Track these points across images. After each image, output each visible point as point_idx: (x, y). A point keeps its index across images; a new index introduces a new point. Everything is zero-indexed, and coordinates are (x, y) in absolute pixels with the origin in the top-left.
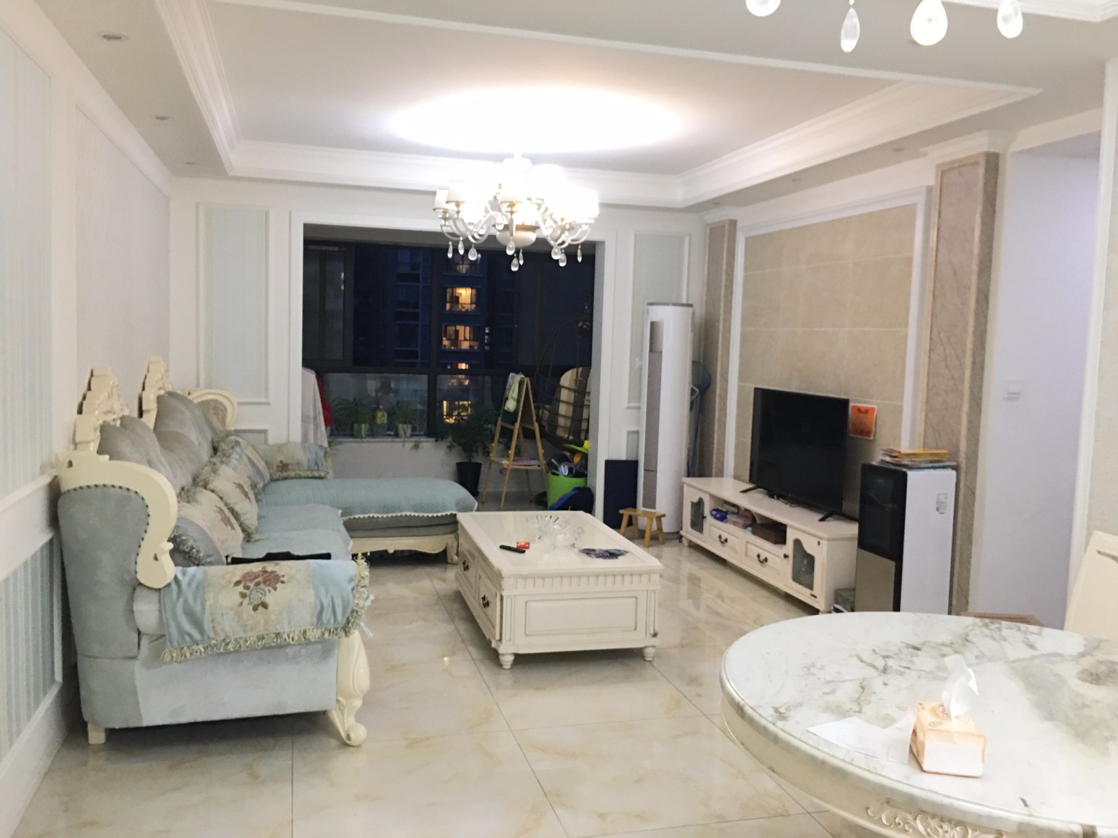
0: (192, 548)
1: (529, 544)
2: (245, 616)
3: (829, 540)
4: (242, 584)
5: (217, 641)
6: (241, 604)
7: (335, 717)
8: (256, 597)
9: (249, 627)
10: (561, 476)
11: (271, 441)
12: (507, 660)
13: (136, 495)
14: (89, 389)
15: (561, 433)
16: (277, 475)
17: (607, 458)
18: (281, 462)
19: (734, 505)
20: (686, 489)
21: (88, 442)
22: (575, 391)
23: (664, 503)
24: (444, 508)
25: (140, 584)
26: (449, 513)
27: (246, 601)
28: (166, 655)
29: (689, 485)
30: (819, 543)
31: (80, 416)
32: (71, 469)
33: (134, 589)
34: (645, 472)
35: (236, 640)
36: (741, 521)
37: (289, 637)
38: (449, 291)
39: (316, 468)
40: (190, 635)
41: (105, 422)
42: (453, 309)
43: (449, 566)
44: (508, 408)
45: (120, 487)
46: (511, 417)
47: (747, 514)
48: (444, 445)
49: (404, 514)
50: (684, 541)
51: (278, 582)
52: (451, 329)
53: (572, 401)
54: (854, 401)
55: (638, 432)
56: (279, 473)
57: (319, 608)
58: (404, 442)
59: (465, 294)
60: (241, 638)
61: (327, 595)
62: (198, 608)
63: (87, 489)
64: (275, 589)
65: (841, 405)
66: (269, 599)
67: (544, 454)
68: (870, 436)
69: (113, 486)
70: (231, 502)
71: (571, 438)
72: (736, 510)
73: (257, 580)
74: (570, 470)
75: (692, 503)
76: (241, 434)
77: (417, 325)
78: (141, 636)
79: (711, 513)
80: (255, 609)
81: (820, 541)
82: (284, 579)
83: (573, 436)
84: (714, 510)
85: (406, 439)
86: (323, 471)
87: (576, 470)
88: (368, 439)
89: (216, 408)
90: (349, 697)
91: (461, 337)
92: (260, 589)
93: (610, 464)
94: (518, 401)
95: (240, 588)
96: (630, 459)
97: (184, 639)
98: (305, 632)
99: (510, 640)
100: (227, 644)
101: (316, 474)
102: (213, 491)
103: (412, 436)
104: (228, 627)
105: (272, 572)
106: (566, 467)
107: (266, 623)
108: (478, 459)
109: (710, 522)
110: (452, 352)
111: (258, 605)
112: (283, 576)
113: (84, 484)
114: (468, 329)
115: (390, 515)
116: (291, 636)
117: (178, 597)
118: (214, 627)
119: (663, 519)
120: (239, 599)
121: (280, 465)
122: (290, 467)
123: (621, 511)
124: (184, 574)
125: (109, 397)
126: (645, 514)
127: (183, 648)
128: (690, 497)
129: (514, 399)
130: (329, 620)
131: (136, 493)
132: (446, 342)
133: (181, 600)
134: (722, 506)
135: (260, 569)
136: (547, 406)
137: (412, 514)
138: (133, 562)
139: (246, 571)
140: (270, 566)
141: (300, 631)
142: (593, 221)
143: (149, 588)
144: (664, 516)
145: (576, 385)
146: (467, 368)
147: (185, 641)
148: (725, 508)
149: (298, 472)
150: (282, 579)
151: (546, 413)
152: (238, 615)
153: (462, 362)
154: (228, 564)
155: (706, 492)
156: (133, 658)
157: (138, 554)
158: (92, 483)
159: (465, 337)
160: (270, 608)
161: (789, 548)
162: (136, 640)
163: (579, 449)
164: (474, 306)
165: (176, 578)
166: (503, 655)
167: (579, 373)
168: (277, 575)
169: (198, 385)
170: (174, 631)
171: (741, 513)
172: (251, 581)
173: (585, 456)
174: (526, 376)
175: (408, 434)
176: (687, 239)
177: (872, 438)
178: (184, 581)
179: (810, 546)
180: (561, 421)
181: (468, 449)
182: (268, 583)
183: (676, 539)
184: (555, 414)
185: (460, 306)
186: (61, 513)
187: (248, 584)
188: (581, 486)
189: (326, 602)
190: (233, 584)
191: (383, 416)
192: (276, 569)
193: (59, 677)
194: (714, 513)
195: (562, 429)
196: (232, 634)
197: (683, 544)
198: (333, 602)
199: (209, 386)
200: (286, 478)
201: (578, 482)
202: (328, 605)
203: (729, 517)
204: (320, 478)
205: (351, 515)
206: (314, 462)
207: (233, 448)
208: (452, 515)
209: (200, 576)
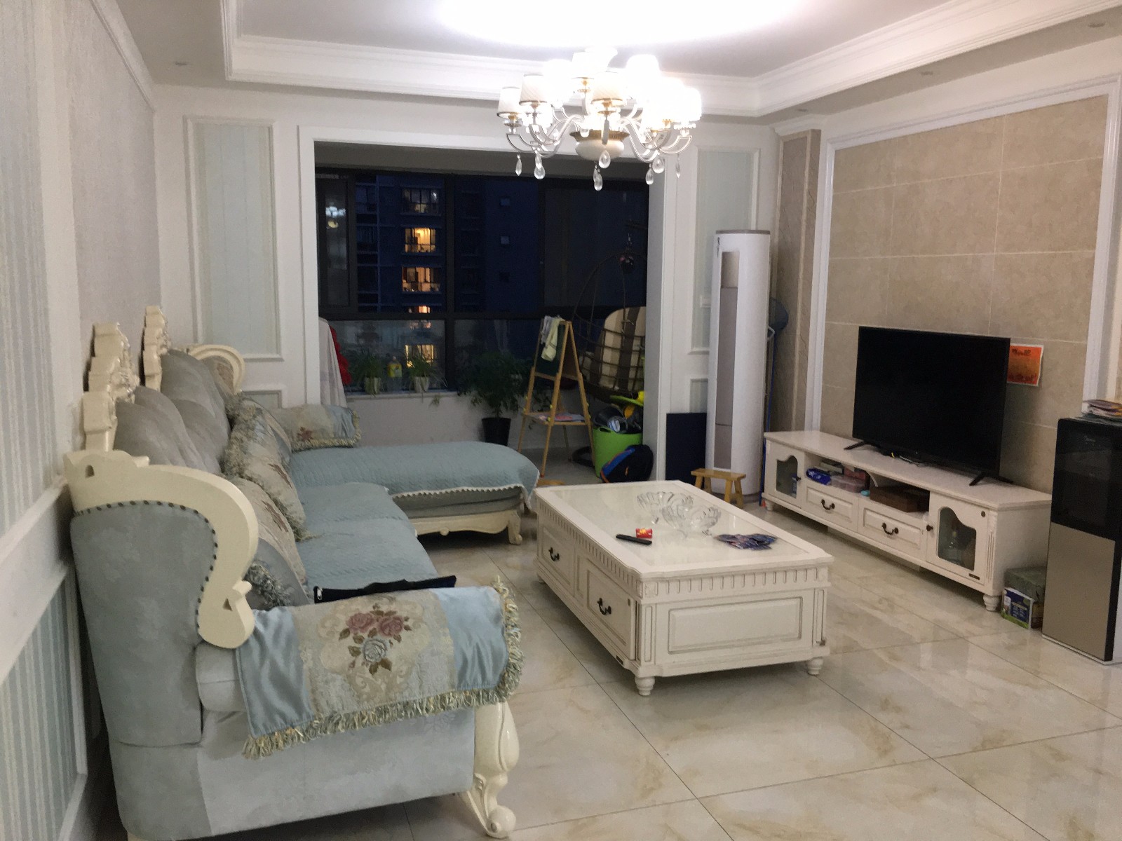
0: (266, 579)
1: (651, 531)
2: (359, 681)
3: (999, 510)
4: (352, 635)
5: (320, 719)
6: (353, 664)
7: (472, 799)
8: (374, 653)
9: (365, 696)
10: (613, 432)
11: (285, 404)
12: (647, 684)
13: (196, 517)
14: (93, 354)
15: (606, 383)
16: (299, 445)
17: (669, 412)
18: (302, 429)
19: (837, 464)
20: (769, 445)
21: (102, 432)
22: (621, 335)
23: (741, 461)
24: (506, 480)
25: (203, 642)
26: (512, 486)
27: (360, 659)
28: (250, 747)
29: (773, 441)
30: (983, 514)
31: (87, 393)
32: (91, 478)
33: (194, 649)
34: (716, 427)
35: (347, 716)
36: (853, 484)
37: (422, 709)
38: (408, 231)
39: (344, 435)
40: (283, 716)
41: (118, 399)
42: (413, 251)
43: (510, 547)
44: (547, 356)
45: (171, 505)
46: (551, 366)
47: (857, 475)
48: (467, 399)
49: (460, 489)
50: (768, 505)
51: (400, 630)
52: (411, 271)
53: (619, 347)
54: (1016, 341)
55: (706, 381)
56: (300, 442)
57: (460, 663)
58: (422, 397)
59: (424, 235)
60: (354, 713)
61: (470, 644)
62: (292, 675)
63: (120, 508)
64: (399, 639)
65: (1001, 346)
66: (392, 655)
67: (589, 408)
68: (1035, 383)
69: (159, 503)
70: (273, 490)
71: (617, 388)
72: (840, 470)
73: (371, 628)
74: (622, 425)
75: (779, 462)
76: (254, 397)
77: (376, 268)
78: (205, 713)
79: (807, 474)
80: (373, 670)
81: (986, 511)
82: (409, 623)
83: (619, 386)
84: (811, 470)
85: (425, 394)
86: (353, 439)
87: (629, 426)
88: (381, 396)
89: (219, 367)
90: (491, 772)
91: (421, 279)
92: (377, 640)
93: (671, 418)
94: (558, 348)
95: (349, 641)
96: (693, 412)
97: (273, 720)
98: (443, 698)
99: (650, 661)
100: (337, 723)
101: (344, 442)
102: (250, 479)
103: (431, 389)
104: (336, 696)
105: (390, 613)
106: (617, 422)
107: (389, 689)
108: (505, 414)
109: (806, 486)
110: (411, 295)
111: (377, 664)
112: (407, 619)
113: (113, 500)
114: (428, 270)
115: (443, 491)
116: (425, 706)
117: (262, 663)
118: (315, 700)
119: (742, 481)
120: (348, 657)
121: (301, 432)
122: (313, 436)
123: (693, 473)
124: (265, 622)
125: (122, 365)
126: (717, 474)
127: (274, 733)
128: (776, 453)
129: (553, 346)
130: (475, 680)
131: (196, 512)
132: (405, 285)
133: (267, 662)
134: (820, 465)
135: (370, 609)
136: (589, 353)
137: (470, 489)
138: (193, 611)
139: (352, 614)
140: (385, 603)
141: (437, 696)
142: (694, 126)
143: (221, 649)
144: (744, 477)
145: (623, 328)
146: (429, 312)
147: (276, 725)
148: (825, 467)
149: (323, 441)
150: (405, 623)
151: (588, 361)
152: (350, 680)
153: (422, 305)
154: (317, 601)
155: (800, 449)
156: (194, 744)
157: (199, 601)
158: (126, 499)
159: (425, 279)
160: (394, 668)
161: (933, 517)
162: (199, 720)
163: (633, 401)
164: (433, 247)
165: (256, 633)
166: (642, 679)
167: (626, 315)
168: (398, 619)
169: (196, 340)
170: (258, 709)
171: (846, 472)
172: (363, 629)
173: (639, 410)
174: (567, 318)
175: (426, 387)
176: (756, 155)
177: (1037, 385)
178: (268, 635)
179: (967, 516)
180: (606, 370)
181: (493, 403)
182: (387, 631)
183: (754, 501)
184: (598, 361)
185: (419, 247)
186: (77, 543)
187: (360, 634)
188: (637, 444)
189: (469, 655)
190: (338, 636)
191: (397, 368)
192: (393, 607)
193: (82, 767)
194: (812, 473)
195: (607, 378)
196: (341, 708)
197: (766, 508)
198: (479, 652)
199: (209, 340)
200: (309, 449)
201: (632, 439)
202: (473, 659)
203: (833, 478)
204: (349, 447)
205: (397, 492)
206: (341, 428)
207: (254, 417)
208: (516, 487)
209: (288, 623)
